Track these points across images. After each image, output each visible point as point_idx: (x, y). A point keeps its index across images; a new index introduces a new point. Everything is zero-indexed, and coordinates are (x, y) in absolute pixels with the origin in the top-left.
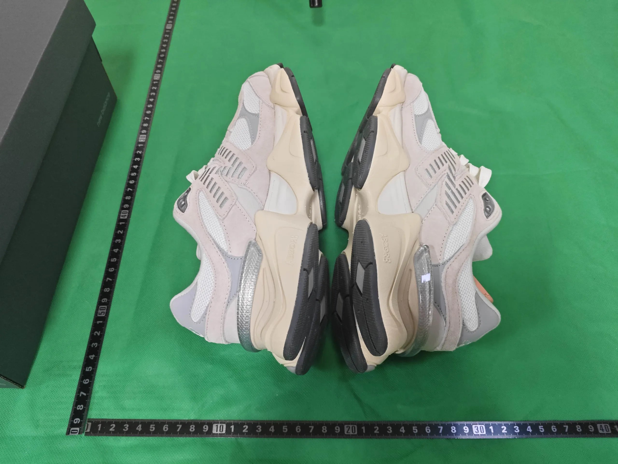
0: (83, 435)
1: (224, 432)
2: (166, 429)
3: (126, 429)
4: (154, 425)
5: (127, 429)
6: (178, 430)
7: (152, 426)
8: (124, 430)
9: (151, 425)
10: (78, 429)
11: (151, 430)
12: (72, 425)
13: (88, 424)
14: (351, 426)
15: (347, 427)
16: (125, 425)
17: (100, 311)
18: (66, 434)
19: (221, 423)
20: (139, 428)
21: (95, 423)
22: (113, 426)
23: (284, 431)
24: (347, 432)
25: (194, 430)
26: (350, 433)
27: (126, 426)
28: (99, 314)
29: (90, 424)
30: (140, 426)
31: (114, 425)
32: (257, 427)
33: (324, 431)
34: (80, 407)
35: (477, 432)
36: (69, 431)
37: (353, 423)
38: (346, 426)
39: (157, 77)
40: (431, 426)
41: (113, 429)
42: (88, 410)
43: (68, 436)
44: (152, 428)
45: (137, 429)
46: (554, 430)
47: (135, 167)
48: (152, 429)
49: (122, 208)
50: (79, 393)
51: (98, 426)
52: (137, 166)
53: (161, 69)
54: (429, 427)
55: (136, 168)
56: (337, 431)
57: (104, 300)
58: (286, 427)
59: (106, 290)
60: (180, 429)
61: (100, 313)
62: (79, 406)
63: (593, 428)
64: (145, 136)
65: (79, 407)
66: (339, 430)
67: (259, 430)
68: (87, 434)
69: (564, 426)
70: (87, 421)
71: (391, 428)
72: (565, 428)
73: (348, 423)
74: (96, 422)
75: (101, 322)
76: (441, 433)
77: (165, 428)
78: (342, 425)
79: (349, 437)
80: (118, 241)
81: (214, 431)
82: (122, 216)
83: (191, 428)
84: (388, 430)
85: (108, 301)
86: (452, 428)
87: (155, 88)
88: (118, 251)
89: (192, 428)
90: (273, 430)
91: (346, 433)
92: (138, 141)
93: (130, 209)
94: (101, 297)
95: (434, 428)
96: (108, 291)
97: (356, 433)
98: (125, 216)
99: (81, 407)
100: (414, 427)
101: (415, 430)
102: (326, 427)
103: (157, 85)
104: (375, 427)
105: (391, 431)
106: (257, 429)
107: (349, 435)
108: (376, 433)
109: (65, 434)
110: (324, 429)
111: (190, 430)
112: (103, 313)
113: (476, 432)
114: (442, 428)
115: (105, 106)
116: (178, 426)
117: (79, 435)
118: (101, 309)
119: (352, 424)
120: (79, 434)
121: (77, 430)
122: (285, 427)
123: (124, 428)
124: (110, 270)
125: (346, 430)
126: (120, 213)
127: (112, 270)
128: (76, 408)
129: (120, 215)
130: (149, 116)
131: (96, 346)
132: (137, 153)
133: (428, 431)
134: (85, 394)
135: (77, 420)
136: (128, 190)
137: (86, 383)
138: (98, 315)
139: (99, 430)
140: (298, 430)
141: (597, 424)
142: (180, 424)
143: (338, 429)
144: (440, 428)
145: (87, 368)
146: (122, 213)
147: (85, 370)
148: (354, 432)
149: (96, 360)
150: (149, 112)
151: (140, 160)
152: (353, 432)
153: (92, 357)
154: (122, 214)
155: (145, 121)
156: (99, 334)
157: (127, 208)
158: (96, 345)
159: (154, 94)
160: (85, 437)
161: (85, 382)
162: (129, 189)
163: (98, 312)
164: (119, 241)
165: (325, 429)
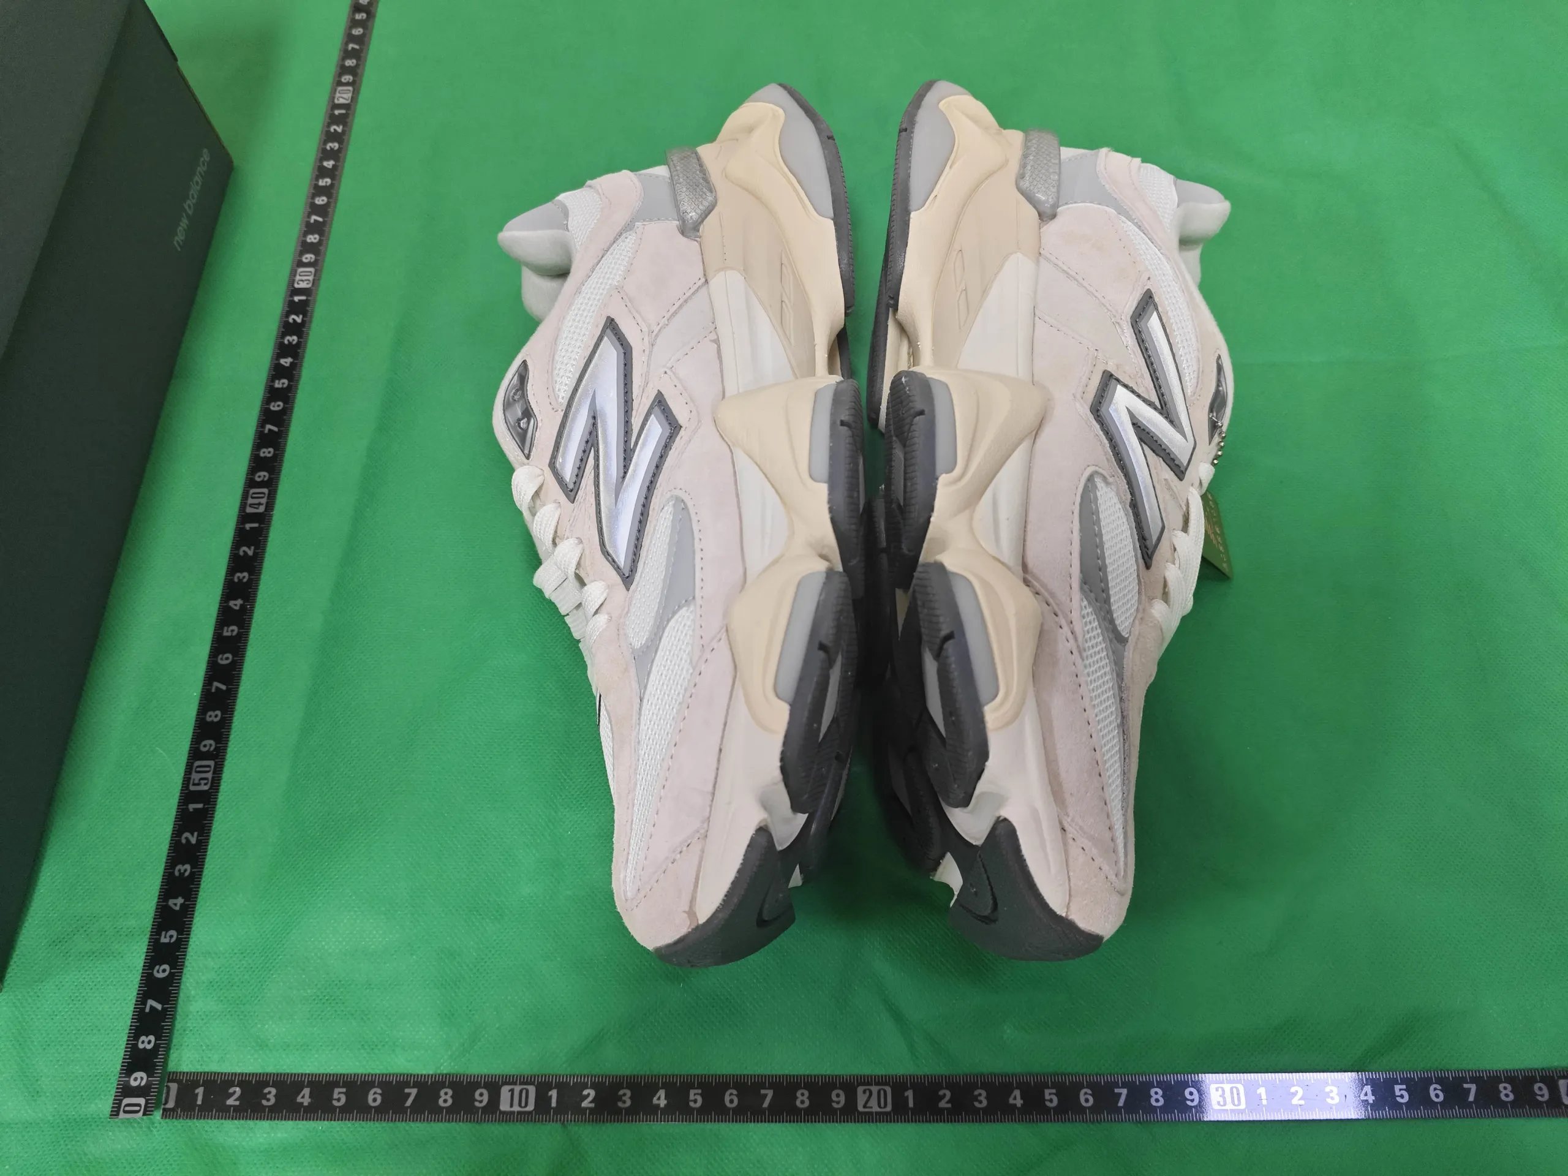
0: (157, 1115)
1: (531, 1107)
2: (375, 1100)
3: (268, 1100)
4: (344, 1090)
5: (273, 1101)
6: (409, 1103)
7: (339, 1093)
8: (264, 1102)
9: (337, 1091)
10: (142, 1101)
11: (335, 1103)
12: (126, 1091)
13: (168, 1087)
14: (875, 1089)
15: (864, 1092)
16: (266, 1091)
17: (195, 777)
18: (111, 1115)
19: (521, 1084)
20: (303, 1097)
21: (188, 1084)
22: (235, 1092)
23: (692, 1104)
24: (865, 1107)
25: (450, 1102)
26: (871, 1107)
27: (270, 1093)
28: (194, 784)
29: (174, 1087)
30: (306, 1091)
31: (238, 1089)
32: (621, 1092)
33: (802, 1102)
34: (147, 1042)
35: (1222, 1103)
36: (119, 1107)
37: (881, 1081)
38: (860, 1089)
39: (345, 96)
40: (1095, 1087)
41: (236, 1100)
42: (168, 1049)
43: (117, 1120)
44: (339, 1097)
45: (299, 1099)
46: (1437, 1096)
47: (286, 362)
48: (339, 1100)
49: (250, 483)
50: (144, 1003)
51: (197, 1091)
52: (289, 360)
53: (353, 71)
54: (1089, 1092)
55: (288, 365)
56: (838, 1103)
57: (205, 746)
58: (698, 1094)
59: (210, 716)
60: (414, 1100)
61: (196, 781)
62: (143, 1038)
63: (1545, 1091)
64: (312, 270)
65: (143, 1042)
66: (842, 1099)
67: (624, 1102)
68: (167, 1114)
69: (1466, 1086)
70: (167, 1080)
71: (984, 1093)
72: (1469, 1090)
73: (866, 1081)
74: (189, 1080)
75: (200, 806)
76: (1121, 1107)
77: (374, 1097)
78: (850, 1086)
79: (868, 1118)
80: (241, 578)
81: (504, 1106)
82: (251, 505)
83: (443, 1097)
84: (976, 1099)
85: (216, 749)
86: (1153, 1091)
87: (339, 129)
88: (241, 605)
89: (446, 1098)
90: (663, 1103)
91: (860, 1108)
92: (293, 286)
93: (271, 484)
94: (197, 739)
95: (1104, 1094)
96: (216, 720)
97: (889, 1108)
98: (260, 504)
99: (149, 1042)
100: (1047, 1092)
101: (1051, 1098)
102: (806, 1093)
103: (343, 120)
104: (941, 1093)
105: (985, 1103)
106: (620, 1099)
107: (871, 1113)
108: (943, 1109)
109: (108, 1116)
110: (802, 1099)
111: (441, 1102)
112: (206, 781)
113: (1219, 1103)
114: (1124, 1091)
115: (195, 190)
116: (407, 1091)
117: (145, 1117)
118: (198, 769)
119: (877, 1084)
120: (144, 1114)
121: (139, 1105)
122: (695, 1095)
123: (264, 1096)
124: (222, 659)
125: (861, 1099)
126: (245, 496)
127: (227, 659)
128: (137, 1044)
129: (246, 504)
130: (323, 211)
131: (187, 874)
132: (291, 321)
133: (1087, 1100)
134: (159, 1007)
135: (139, 1079)
136: (266, 431)
137: (161, 975)
138: (192, 788)
139: (199, 1102)
140: (731, 1101)
141: (1557, 1081)
142: (414, 1087)
143: (839, 1099)
144: (1120, 1094)
145: (163, 933)
146: (252, 498)
147: (159, 939)
148: (882, 1105)
149: (188, 910)
150: (321, 201)
151: (299, 343)
152: (880, 1106)
153: (176, 903)
154: (250, 501)
155: (310, 228)
156: (193, 840)
157: (263, 481)
158: (186, 870)
159: (336, 146)
160: (163, 1122)
161: (158, 972)
162: (268, 427)
163: (190, 778)
164: (244, 577)
165: (805, 1098)
